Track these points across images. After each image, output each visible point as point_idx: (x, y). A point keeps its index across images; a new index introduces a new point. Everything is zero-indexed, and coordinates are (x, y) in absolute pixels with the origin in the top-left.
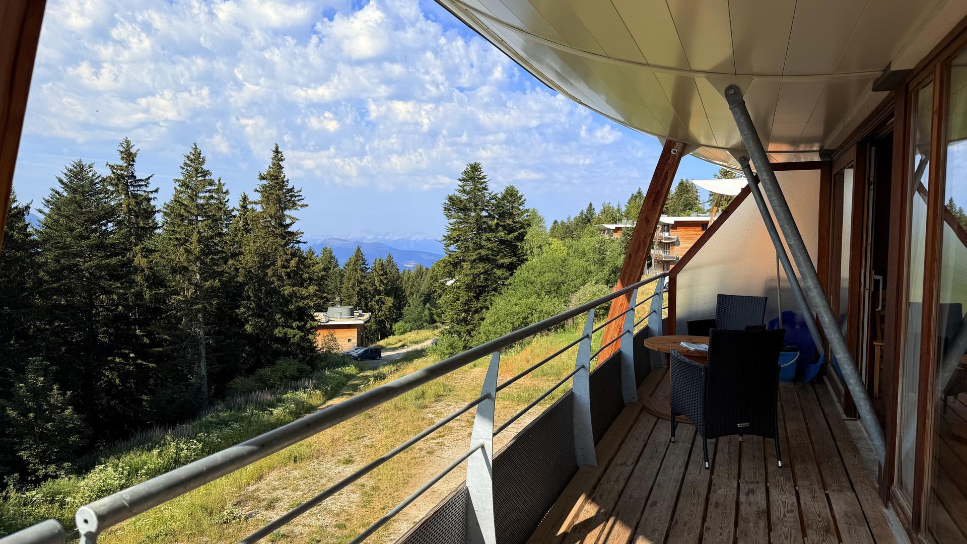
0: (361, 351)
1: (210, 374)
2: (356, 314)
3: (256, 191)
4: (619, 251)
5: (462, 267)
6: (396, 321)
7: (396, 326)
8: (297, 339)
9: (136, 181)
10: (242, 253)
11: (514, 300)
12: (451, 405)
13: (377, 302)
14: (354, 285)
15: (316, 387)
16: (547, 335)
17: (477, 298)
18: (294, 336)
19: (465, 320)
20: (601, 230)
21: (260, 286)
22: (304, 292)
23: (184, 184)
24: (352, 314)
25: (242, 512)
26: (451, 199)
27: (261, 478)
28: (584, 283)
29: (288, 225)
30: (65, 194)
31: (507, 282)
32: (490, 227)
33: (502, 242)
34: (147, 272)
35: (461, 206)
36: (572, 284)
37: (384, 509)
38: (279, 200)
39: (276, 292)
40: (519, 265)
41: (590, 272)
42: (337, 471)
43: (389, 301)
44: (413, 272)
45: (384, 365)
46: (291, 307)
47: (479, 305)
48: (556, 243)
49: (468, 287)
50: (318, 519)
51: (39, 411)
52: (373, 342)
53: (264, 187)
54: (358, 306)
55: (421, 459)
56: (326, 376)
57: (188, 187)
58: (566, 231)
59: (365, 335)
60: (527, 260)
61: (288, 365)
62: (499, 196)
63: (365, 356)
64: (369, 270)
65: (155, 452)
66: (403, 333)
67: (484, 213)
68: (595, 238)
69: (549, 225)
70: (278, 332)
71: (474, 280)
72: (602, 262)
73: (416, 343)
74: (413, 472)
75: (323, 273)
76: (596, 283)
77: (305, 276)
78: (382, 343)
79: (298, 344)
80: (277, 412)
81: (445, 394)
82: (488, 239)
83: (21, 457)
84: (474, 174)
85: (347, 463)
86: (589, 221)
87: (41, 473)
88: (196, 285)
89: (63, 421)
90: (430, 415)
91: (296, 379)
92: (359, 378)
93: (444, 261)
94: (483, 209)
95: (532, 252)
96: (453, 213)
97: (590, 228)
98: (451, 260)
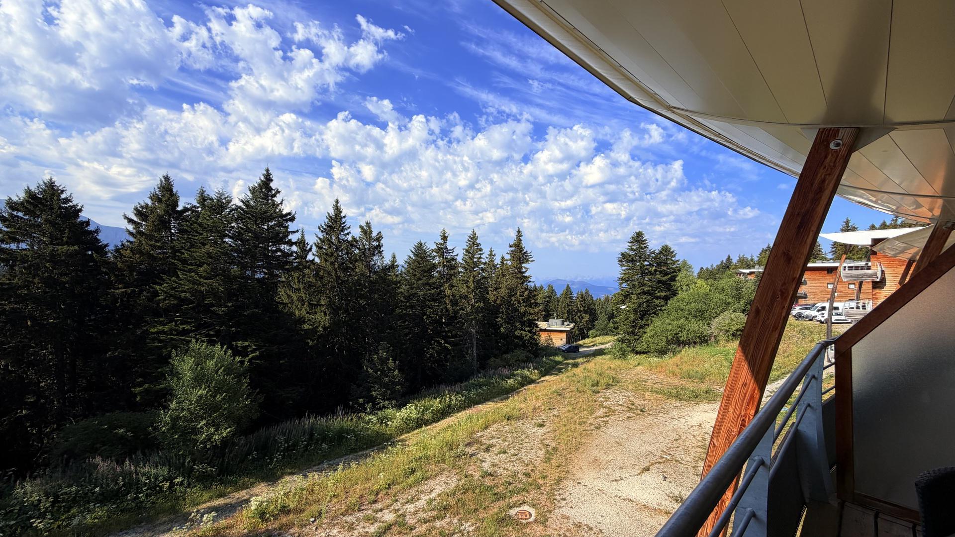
0: (567, 347)
1: (478, 355)
2: (566, 324)
3: (507, 253)
4: (753, 288)
5: (631, 298)
6: (590, 329)
7: (590, 332)
8: (527, 337)
9: (448, 250)
10: (500, 288)
11: (668, 321)
12: (617, 393)
13: (579, 317)
14: (565, 306)
15: (535, 368)
16: (694, 347)
17: (642, 318)
18: (526, 336)
19: (633, 332)
20: (737, 274)
21: (509, 306)
22: (532, 311)
23: (467, 251)
24: (563, 324)
25: (470, 450)
26: (622, 254)
27: (486, 428)
28: (723, 311)
29: (524, 272)
30: (414, 258)
31: (663, 308)
32: (650, 272)
33: (659, 282)
34: (451, 297)
35: (630, 259)
36: (713, 312)
37: (559, 467)
38: (520, 259)
39: (515, 310)
40: (672, 297)
41: (729, 303)
42: (533, 431)
43: (587, 317)
44: (603, 299)
45: (580, 357)
46: (525, 319)
47: (643, 323)
48: (700, 282)
49: (635, 311)
50: (514, 466)
51: (383, 371)
52: (576, 341)
53: (512, 251)
54: (567, 319)
55: (590, 432)
56: (543, 362)
57: (469, 253)
58: (709, 275)
59: (571, 337)
60: (678, 294)
61: (520, 354)
62: (657, 251)
63: (570, 350)
64: (574, 298)
65: (438, 400)
66: (594, 337)
67: (646, 263)
68: (732, 279)
69: (696, 271)
70: (517, 333)
71: (639, 307)
72: (739, 297)
73: (602, 344)
74: (583, 441)
75: (548, 299)
76: (734, 311)
77: (533, 301)
78: (581, 342)
79: (528, 341)
80: (510, 381)
81: (613, 384)
82: (650, 280)
83: (372, 395)
84: (638, 238)
85: (540, 427)
86: (728, 267)
87: (381, 404)
88: (472, 305)
89: (394, 377)
90: (601, 399)
91: (524, 362)
92: (564, 364)
93: (618, 294)
94: (645, 260)
95: (682, 288)
96: (624, 263)
97: (729, 272)
98: (623, 293)
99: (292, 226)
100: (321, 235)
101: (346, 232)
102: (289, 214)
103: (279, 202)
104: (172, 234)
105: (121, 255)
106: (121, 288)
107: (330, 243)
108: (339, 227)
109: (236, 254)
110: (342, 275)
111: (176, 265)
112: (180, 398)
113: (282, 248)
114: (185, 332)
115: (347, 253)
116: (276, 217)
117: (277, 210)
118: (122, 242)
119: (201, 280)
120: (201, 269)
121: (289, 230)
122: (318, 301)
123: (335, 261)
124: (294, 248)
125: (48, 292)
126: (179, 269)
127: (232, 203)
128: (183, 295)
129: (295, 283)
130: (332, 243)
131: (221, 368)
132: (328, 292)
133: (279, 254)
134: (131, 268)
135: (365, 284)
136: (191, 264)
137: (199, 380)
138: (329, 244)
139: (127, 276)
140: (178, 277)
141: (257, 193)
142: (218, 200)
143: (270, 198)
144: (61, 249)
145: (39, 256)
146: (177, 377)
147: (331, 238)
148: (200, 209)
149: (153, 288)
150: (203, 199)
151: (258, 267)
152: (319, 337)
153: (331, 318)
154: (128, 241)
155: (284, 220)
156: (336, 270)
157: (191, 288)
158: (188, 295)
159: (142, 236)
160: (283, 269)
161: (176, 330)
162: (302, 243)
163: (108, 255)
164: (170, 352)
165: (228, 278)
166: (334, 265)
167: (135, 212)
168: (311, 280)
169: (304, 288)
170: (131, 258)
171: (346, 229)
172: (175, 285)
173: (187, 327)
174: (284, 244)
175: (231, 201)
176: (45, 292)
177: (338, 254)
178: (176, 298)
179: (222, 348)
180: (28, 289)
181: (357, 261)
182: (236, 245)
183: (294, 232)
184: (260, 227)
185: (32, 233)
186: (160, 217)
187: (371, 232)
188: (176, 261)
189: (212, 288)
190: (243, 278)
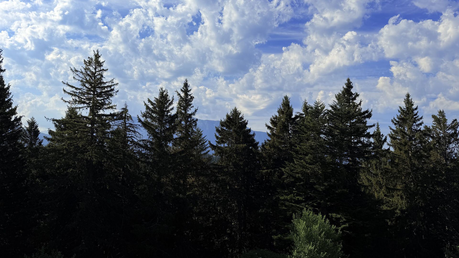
99: (369, 122)
100: (394, 127)
101: (418, 122)
102: (367, 112)
103: (358, 104)
104: (290, 134)
105: (265, 149)
106: (265, 169)
107: (404, 134)
108: (412, 118)
109: (328, 146)
110: (416, 163)
111: (292, 155)
112: (298, 249)
113: (362, 140)
114: (299, 202)
115: (421, 142)
116: (357, 116)
117: (357, 110)
118: (265, 141)
119: (307, 165)
120: (307, 157)
121: (367, 125)
122: (395, 186)
123: (409, 150)
124: (372, 140)
125: (235, 171)
126: (294, 157)
127: (325, 109)
128: (297, 175)
129: (373, 169)
130: (405, 133)
131: (322, 232)
132: (403, 178)
133: (360, 145)
134: (270, 156)
135: (441, 172)
136: (301, 154)
137: (310, 238)
138: (402, 135)
139: (268, 162)
140: (294, 162)
141: (342, 99)
142: (316, 108)
143: (351, 101)
144: (240, 146)
145: (231, 150)
146: (296, 234)
147: (404, 129)
148: (304, 116)
149: (281, 170)
150: (306, 108)
151: (345, 156)
152: (398, 218)
153: (408, 202)
154: (268, 140)
155: (363, 117)
156: (410, 158)
157: (301, 171)
158: (300, 175)
159: (274, 136)
160: (364, 157)
161: (294, 200)
162: (377, 135)
163: (259, 149)
164: (292, 215)
165: (324, 165)
166: (409, 153)
167: (271, 121)
168: (387, 167)
169: (381, 173)
170: (269, 150)
171: (419, 120)
172: (292, 168)
173: (300, 198)
174: (364, 137)
175: (324, 107)
176: (234, 171)
177: (411, 143)
178: (294, 177)
179: (323, 217)
180: (228, 169)
181: (431, 149)
182: (329, 139)
183: (371, 126)
184: (344, 125)
185: (229, 138)
186: (283, 123)
187: (446, 120)
188: (292, 152)
189: (314, 171)
190: (334, 164)
